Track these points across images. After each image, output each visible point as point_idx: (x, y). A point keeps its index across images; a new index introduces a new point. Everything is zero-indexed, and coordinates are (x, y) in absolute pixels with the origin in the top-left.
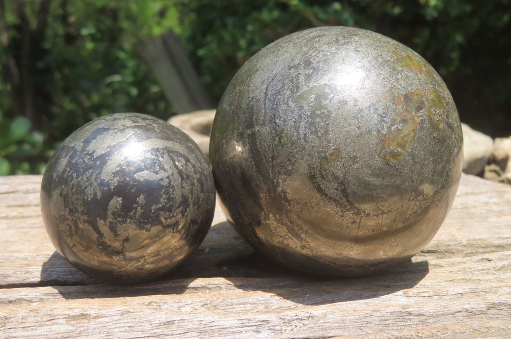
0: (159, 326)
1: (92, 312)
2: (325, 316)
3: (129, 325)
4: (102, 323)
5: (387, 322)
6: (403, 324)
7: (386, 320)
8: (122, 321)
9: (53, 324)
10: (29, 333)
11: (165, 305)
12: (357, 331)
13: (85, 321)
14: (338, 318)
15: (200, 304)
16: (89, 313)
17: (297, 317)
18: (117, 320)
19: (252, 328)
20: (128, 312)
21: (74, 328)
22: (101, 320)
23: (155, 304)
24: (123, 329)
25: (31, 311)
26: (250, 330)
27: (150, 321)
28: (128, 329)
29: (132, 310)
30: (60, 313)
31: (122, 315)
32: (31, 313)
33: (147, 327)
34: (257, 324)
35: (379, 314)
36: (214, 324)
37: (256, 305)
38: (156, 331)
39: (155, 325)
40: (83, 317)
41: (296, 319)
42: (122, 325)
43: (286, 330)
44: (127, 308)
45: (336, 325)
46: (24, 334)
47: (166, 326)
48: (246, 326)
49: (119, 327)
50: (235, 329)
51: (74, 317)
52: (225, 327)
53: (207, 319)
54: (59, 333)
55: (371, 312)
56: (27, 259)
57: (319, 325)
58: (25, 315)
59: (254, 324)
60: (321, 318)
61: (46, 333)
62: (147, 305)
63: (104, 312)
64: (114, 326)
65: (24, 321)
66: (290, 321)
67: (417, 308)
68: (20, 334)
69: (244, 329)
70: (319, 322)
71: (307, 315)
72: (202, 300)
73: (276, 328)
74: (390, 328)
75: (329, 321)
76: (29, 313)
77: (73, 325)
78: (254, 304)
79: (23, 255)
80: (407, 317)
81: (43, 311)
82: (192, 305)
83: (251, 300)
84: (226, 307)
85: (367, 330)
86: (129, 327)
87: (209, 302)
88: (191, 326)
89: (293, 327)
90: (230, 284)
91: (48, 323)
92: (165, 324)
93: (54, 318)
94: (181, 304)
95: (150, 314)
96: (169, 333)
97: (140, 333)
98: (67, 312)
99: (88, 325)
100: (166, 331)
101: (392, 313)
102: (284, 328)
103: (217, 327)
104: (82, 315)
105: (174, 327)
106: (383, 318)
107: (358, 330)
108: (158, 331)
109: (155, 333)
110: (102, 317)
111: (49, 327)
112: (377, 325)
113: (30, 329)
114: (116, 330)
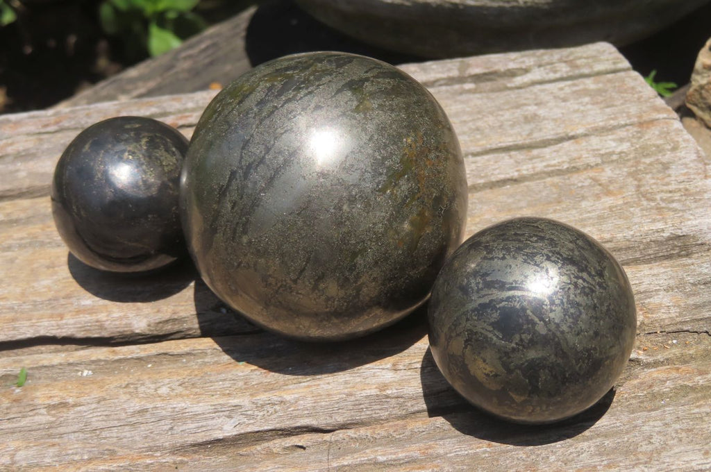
0: (133, 414)
1: (70, 400)
2: (296, 402)
3: (105, 413)
4: (80, 412)
5: (362, 406)
6: (379, 407)
7: (361, 404)
8: (99, 410)
9: (34, 415)
10: (15, 425)
11: (142, 387)
12: (326, 419)
13: (65, 410)
14: (308, 405)
15: (177, 383)
16: (67, 401)
17: (270, 402)
18: (94, 409)
19: (225, 413)
20: (105, 399)
21: (54, 419)
22: (79, 408)
23: (132, 386)
24: (100, 418)
25: (14, 401)
26: (223, 415)
27: (125, 409)
28: (105, 418)
29: (108, 397)
30: (40, 402)
31: (99, 402)
32: (14, 403)
33: (123, 416)
34: (230, 409)
35: (353, 398)
36: (187, 411)
37: (235, 382)
38: (131, 420)
39: (130, 414)
40: (63, 405)
41: (269, 404)
42: (99, 414)
43: (257, 416)
44: (104, 394)
45: (306, 412)
46: (10, 426)
47: (141, 414)
48: (218, 412)
49: (97, 416)
50: (208, 415)
51: (54, 407)
52: (197, 413)
53: (180, 405)
54: (41, 424)
55: (344, 396)
56: (13, 308)
57: (288, 413)
58: (9, 405)
59: (227, 409)
60: (293, 403)
61: (29, 425)
62: (124, 388)
63: (82, 400)
64: (91, 416)
65: (9, 411)
66: (262, 406)
67: (397, 389)
68: (7, 427)
69: (217, 414)
70: (289, 410)
71: (280, 399)
72: (179, 378)
73: (249, 413)
74: (363, 414)
75: (299, 408)
76: (12, 403)
77: (53, 416)
78: (233, 380)
79: (9, 303)
80: (384, 400)
81: (25, 400)
82: (169, 386)
83: (230, 377)
84: (205, 385)
85: (337, 418)
86: (106, 415)
87: (186, 380)
88: (164, 413)
89: (265, 412)
90: (216, 349)
91: (31, 413)
92: (139, 412)
93: (35, 408)
94: (159, 385)
95: (125, 402)
96: (144, 421)
97: (116, 422)
98: (47, 402)
99: (68, 415)
100: (141, 419)
101: (367, 397)
102: (256, 413)
103: (191, 414)
104: (61, 403)
105: (148, 415)
106: (357, 402)
107: (328, 418)
108: (133, 420)
109: (130, 422)
110: (80, 405)
111: (32, 418)
112: (350, 410)
113: (15, 420)
114: (94, 419)
